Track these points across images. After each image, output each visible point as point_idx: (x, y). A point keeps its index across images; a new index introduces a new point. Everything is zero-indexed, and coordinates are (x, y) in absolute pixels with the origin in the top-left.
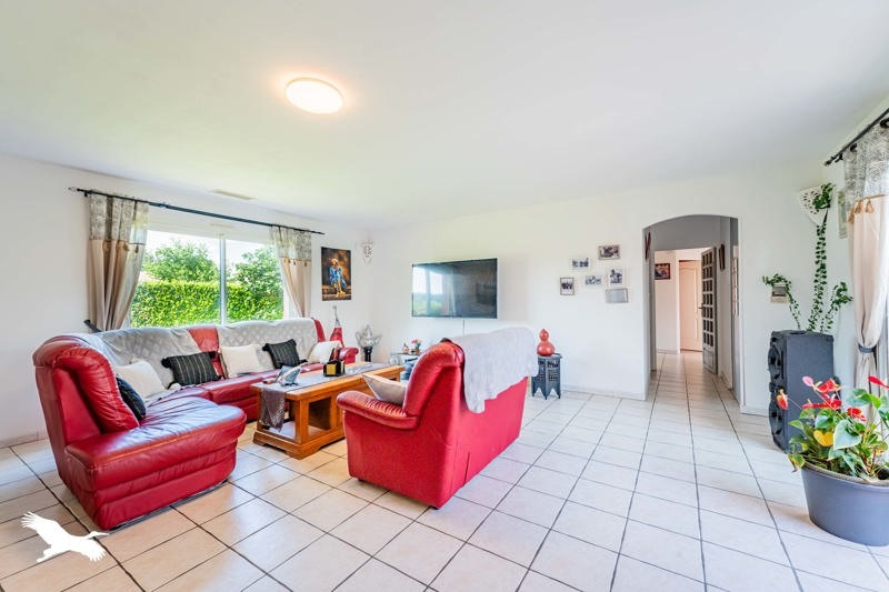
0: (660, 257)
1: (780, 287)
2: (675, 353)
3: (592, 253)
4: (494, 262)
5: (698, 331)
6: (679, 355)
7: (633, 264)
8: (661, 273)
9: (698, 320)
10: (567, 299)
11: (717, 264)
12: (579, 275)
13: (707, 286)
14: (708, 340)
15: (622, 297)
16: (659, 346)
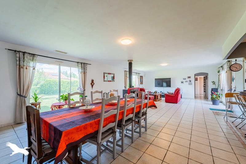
0: (196, 77)
1: (214, 83)
2: (198, 94)
3: (186, 78)
4: (170, 78)
5: (203, 90)
6: (199, 95)
7: (193, 79)
8: (196, 79)
9: (203, 88)
10: (182, 84)
11: (206, 78)
12: (184, 81)
13: (204, 82)
14: (205, 91)
15: (191, 84)
16: (196, 94)
